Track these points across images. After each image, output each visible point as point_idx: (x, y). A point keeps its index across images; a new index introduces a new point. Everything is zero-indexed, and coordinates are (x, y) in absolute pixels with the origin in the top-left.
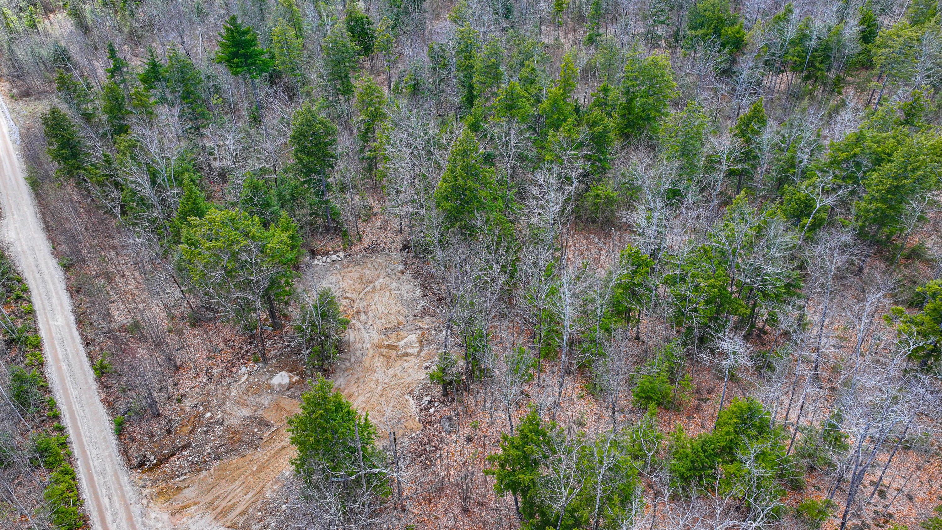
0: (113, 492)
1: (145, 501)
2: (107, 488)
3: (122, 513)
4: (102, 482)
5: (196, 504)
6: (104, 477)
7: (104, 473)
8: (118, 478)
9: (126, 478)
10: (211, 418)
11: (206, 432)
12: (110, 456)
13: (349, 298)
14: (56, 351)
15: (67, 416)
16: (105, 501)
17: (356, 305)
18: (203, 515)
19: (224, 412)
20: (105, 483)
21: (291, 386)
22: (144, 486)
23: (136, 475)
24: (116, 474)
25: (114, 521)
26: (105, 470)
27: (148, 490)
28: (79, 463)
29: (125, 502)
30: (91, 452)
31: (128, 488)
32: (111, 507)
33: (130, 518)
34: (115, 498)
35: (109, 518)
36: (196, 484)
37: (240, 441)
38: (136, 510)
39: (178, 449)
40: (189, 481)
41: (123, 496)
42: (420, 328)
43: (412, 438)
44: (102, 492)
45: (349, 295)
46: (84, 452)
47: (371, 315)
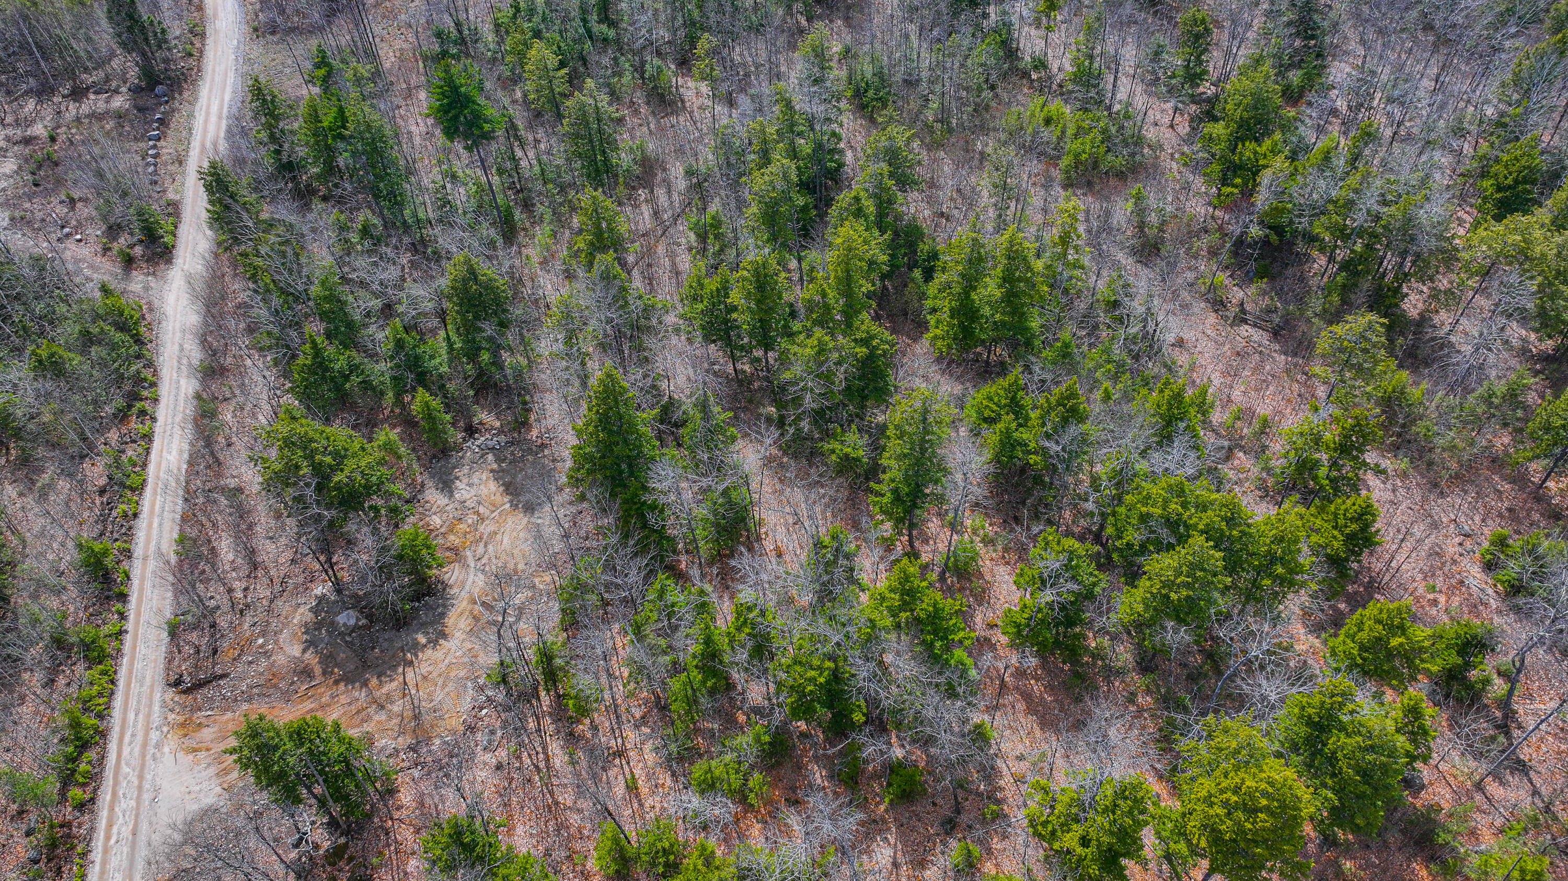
0: (142, 708)
1: (165, 729)
2: (139, 702)
3: (139, 739)
4: (137, 691)
5: (208, 750)
6: (141, 686)
7: (141, 683)
8: (152, 692)
9: (159, 694)
10: (261, 646)
11: (251, 663)
12: (155, 661)
13: (479, 514)
14: (155, 499)
15: (135, 595)
16: (131, 716)
17: (481, 528)
18: (209, 765)
19: (276, 642)
20: (139, 694)
21: (356, 628)
22: (172, 710)
23: (170, 693)
24: (152, 686)
25: (130, 744)
26: (144, 677)
27: (173, 716)
28: (125, 660)
29: (148, 723)
30: (142, 649)
31: (156, 708)
32: (134, 726)
33: (145, 745)
34: (141, 716)
35: (127, 738)
36: (217, 725)
37: (275, 686)
38: (154, 736)
39: (215, 678)
40: (212, 718)
41: (149, 716)
42: (534, 587)
43: (445, 742)
44: (133, 703)
45: (482, 510)
46: (134, 648)
47: (490, 548)
